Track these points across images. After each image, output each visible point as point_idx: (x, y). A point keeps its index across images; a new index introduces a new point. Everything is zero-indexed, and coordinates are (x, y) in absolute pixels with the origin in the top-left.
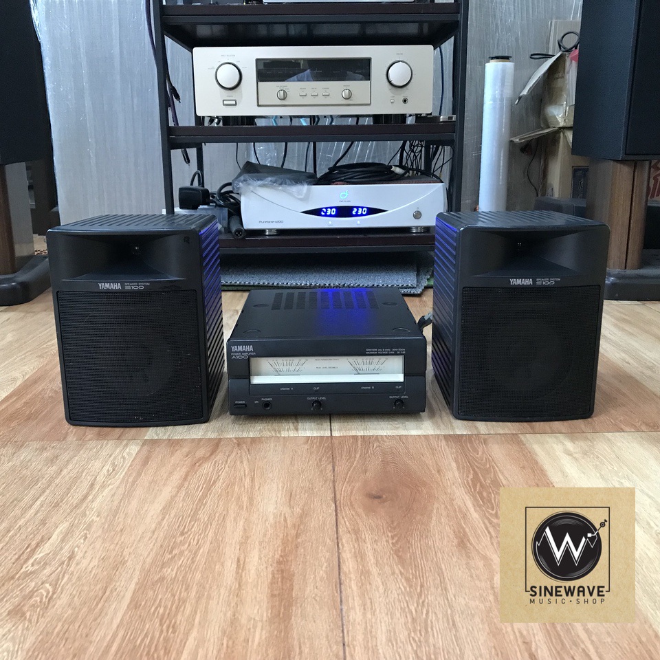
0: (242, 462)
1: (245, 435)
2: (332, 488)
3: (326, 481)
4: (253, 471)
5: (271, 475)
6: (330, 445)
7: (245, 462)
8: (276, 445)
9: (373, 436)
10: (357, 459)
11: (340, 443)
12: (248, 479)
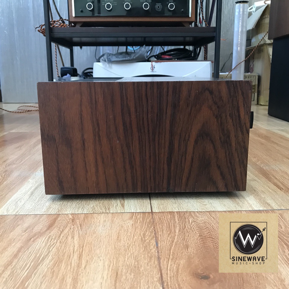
0: (73, 237)
1: (80, 211)
2: (157, 267)
3: (151, 258)
4: (82, 247)
5: (98, 251)
6: (152, 220)
7: (76, 237)
8: (105, 221)
9: (187, 212)
10: (177, 234)
11: (160, 219)
12: (76, 257)
